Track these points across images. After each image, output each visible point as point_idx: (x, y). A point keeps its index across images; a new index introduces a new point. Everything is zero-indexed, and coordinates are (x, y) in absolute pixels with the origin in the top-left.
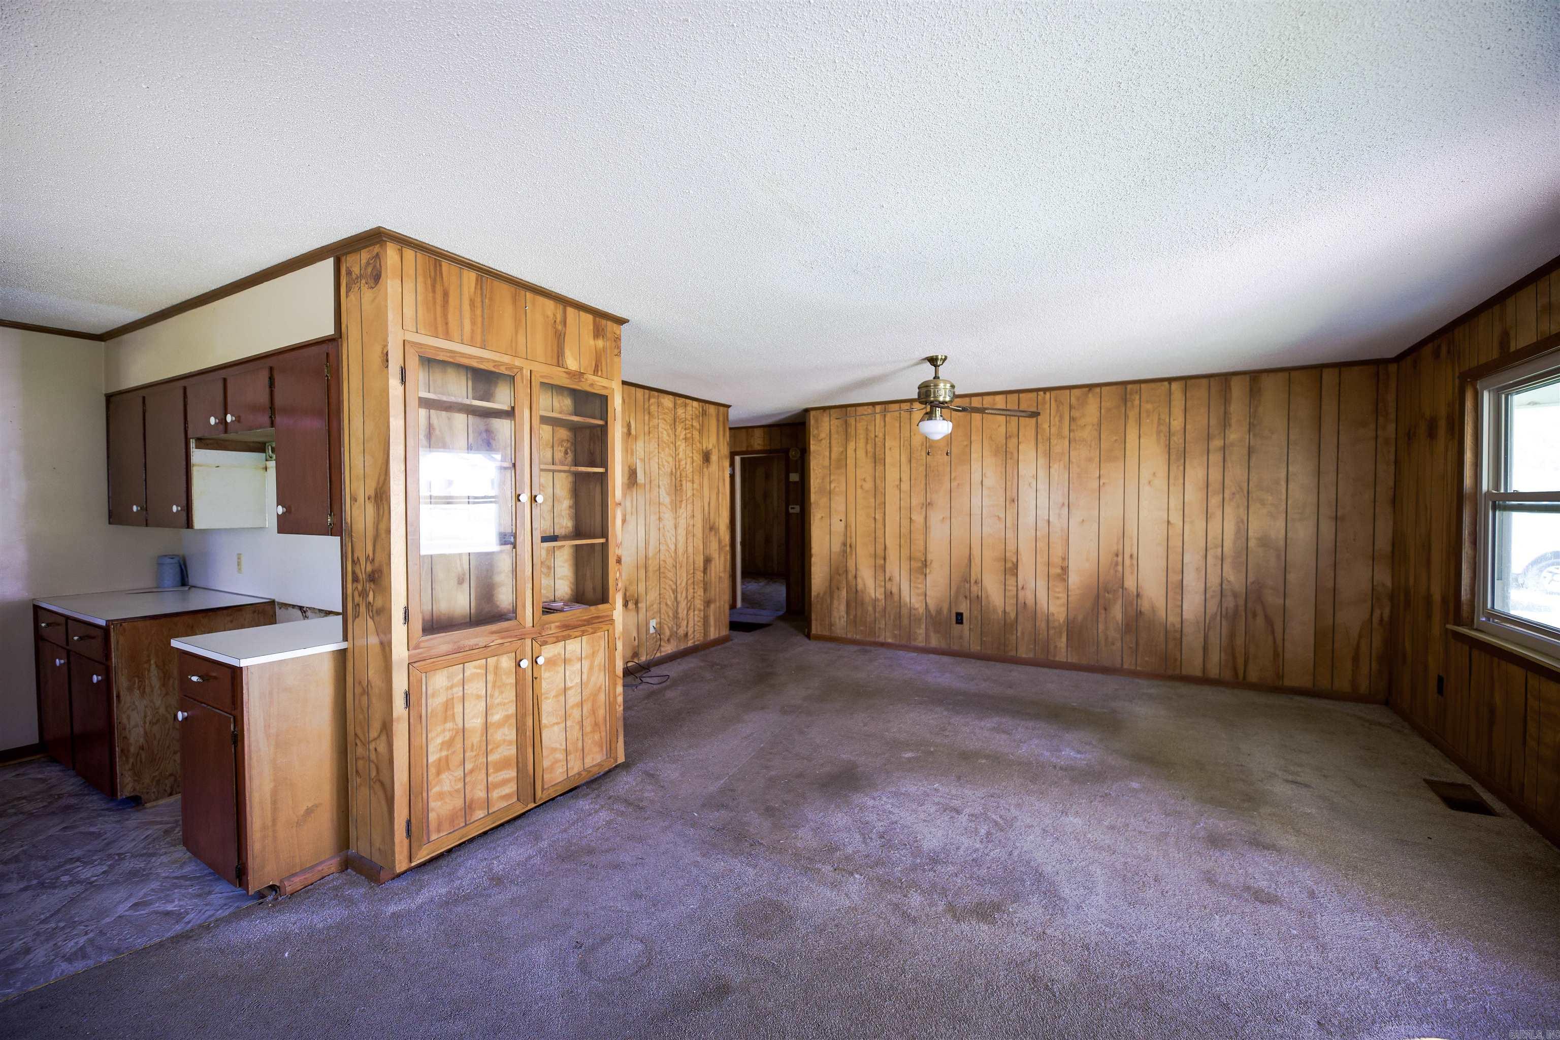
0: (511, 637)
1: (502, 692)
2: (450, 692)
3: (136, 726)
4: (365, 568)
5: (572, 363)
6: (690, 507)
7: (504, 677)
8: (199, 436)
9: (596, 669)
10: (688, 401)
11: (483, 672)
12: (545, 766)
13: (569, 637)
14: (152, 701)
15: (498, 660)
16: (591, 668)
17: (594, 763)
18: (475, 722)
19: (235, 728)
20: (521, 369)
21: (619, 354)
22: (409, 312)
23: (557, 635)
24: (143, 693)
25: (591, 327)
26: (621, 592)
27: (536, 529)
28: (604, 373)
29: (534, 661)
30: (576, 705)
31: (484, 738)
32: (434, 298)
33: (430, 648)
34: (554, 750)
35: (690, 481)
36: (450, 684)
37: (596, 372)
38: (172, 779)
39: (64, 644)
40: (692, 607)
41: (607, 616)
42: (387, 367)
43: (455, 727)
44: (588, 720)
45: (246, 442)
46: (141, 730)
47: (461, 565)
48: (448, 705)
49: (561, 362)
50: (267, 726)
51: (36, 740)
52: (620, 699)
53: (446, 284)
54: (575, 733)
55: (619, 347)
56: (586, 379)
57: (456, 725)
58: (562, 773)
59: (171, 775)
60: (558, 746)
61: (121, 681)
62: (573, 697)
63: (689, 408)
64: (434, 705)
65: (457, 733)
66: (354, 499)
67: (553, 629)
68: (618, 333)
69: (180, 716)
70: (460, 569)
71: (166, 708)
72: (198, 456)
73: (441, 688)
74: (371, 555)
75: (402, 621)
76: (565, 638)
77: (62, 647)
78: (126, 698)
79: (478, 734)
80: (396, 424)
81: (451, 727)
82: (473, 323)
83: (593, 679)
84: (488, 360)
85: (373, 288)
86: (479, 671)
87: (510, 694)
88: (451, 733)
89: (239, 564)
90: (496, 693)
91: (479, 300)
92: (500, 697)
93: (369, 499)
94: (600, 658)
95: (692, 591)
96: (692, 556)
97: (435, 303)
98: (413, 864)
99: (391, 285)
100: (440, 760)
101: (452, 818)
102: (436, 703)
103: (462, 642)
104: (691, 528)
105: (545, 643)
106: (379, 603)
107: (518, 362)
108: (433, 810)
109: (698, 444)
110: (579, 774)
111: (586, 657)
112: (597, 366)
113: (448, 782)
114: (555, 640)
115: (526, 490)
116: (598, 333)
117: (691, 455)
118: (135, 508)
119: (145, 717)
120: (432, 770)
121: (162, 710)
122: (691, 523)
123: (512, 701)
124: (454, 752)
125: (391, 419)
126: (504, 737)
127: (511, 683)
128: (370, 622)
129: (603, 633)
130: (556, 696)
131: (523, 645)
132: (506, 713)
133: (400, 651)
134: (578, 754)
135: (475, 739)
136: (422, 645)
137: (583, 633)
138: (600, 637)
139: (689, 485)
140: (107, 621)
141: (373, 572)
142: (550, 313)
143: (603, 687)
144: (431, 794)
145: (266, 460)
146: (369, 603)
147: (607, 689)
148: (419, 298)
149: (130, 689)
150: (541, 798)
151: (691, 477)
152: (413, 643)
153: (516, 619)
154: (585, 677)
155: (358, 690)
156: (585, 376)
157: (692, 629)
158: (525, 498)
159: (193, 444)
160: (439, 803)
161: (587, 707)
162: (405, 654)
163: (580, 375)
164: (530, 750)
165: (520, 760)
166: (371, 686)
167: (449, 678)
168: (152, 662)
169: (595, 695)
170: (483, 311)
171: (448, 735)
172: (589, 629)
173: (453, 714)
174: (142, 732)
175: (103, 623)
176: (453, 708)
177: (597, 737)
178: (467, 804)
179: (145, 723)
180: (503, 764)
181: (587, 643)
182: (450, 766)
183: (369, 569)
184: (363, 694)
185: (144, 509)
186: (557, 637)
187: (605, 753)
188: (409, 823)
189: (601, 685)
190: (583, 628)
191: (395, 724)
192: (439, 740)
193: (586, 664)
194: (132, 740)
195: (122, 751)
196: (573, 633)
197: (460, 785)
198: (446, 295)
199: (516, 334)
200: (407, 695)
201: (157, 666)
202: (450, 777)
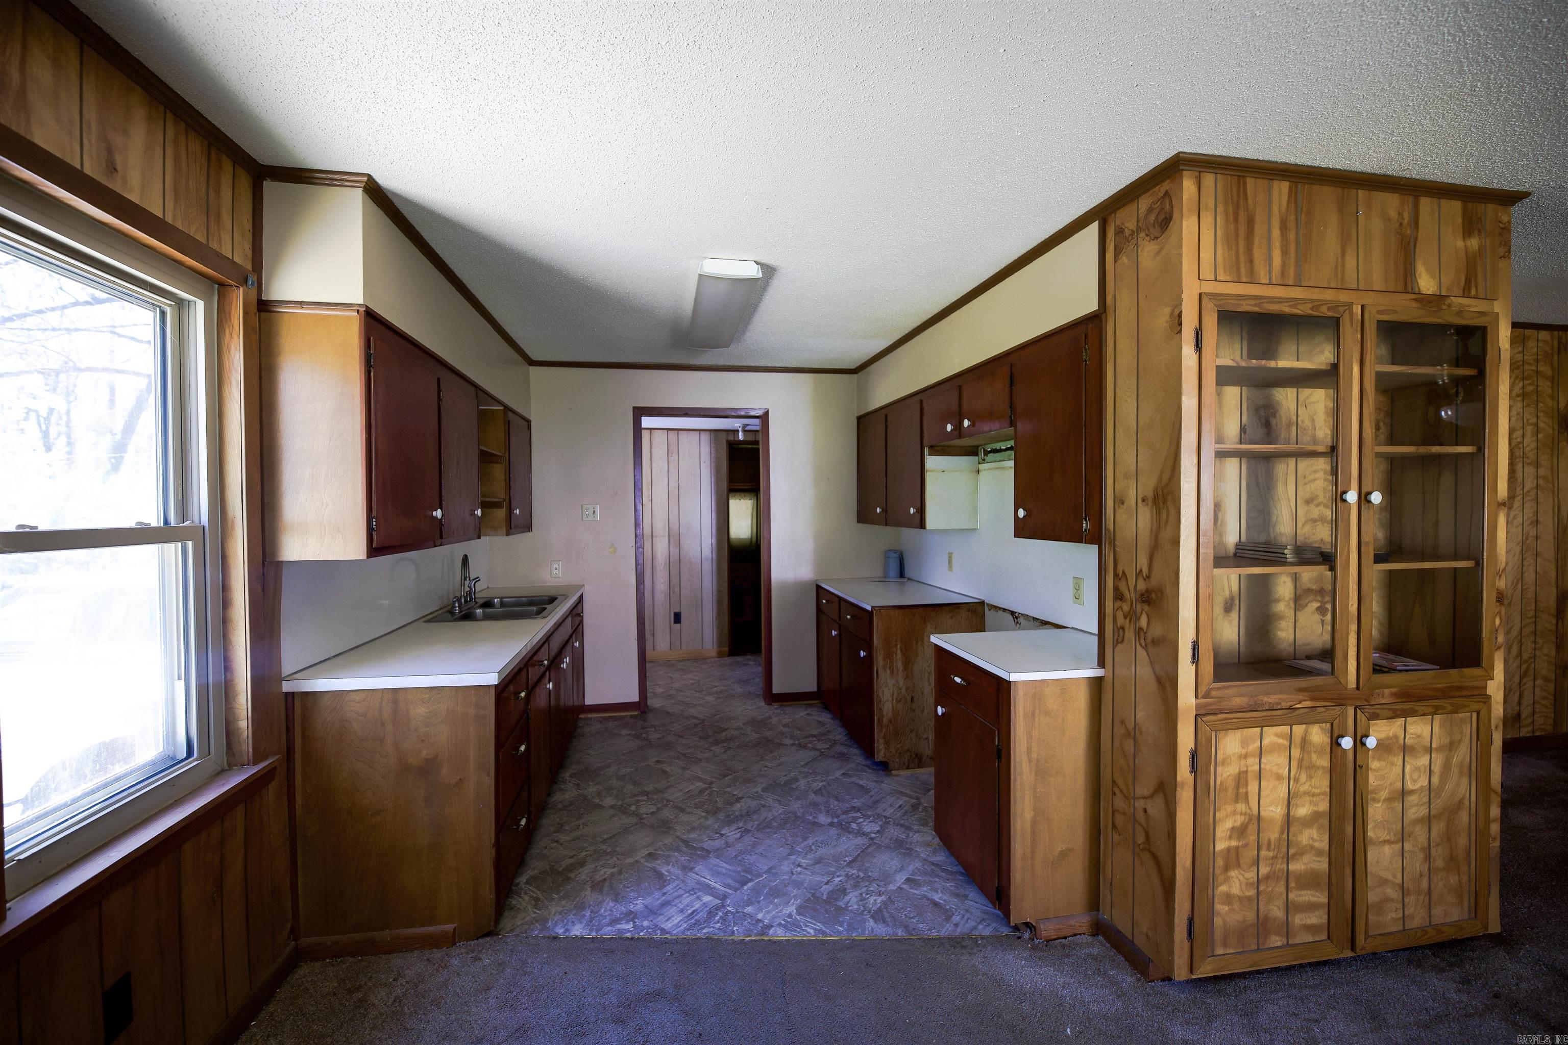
0: (1325, 699)
1: (1310, 777)
2: (1243, 762)
3: (888, 701)
4: (1134, 586)
5: (1426, 284)
6: (1529, 507)
7: (1314, 756)
8: (932, 443)
9: (1455, 770)
10: (1528, 332)
11: (1287, 743)
12: (1370, 902)
13: (1413, 713)
14: (897, 682)
15: (1306, 731)
16: (1446, 767)
17: (1448, 920)
18: (1274, 811)
19: (999, 742)
20: (1350, 305)
21: (1507, 255)
22: (1207, 255)
23: (1394, 707)
24: (892, 673)
25: (1459, 221)
26: (1502, 650)
27: (1367, 543)
28: (1481, 289)
29: (1359, 742)
30: (1420, 821)
31: (1285, 836)
32: (1237, 229)
33: (1221, 699)
34: (1384, 882)
35: (1530, 464)
36: (1244, 752)
37: (1466, 294)
38: (909, 754)
39: (836, 618)
40: (1531, 672)
41: (1477, 688)
42: (1180, 332)
43: (1248, 811)
44: (1440, 848)
45: (964, 447)
46: (891, 704)
47: (1230, 586)
48: (1241, 779)
49: (1409, 285)
50: (1029, 750)
51: (815, 689)
52: (1495, 828)
53: (1251, 206)
54: (1417, 865)
55: (1507, 244)
56: (1449, 305)
57: (1250, 808)
58: (1395, 920)
59: (908, 750)
60: (1390, 877)
61: (879, 660)
62: (1416, 809)
63: (1532, 344)
64: (1224, 775)
65: (1250, 820)
66: (1120, 501)
67: (1386, 696)
68: (1505, 219)
69: (940, 710)
70: (1227, 593)
71: (907, 689)
72: (932, 462)
73: (1234, 754)
74: (1145, 571)
75: (1190, 659)
76: (1405, 714)
77: (835, 621)
78: (882, 675)
79: (1277, 828)
80: (1189, 403)
81: (1244, 811)
82: (1285, 252)
83: (1449, 786)
84: (1304, 301)
85: (1157, 238)
86: (1281, 741)
87: (1322, 783)
88: (1243, 817)
89: (950, 562)
90: (1303, 777)
91: (1292, 217)
92: (1308, 783)
93: (1143, 500)
94: (1463, 754)
95: (1530, 645)
96: (1533, 588)
97: (1237, 236)
98: (1194, 977)
99: (1188, 225)
100: (1229, 850)
101: (1242, 932)
102: (1226, 773)
103: (1261, 697)
104: (1530, 541)
105: (1375, 717)
106: (1157, 630)
107: (1343, 297)
108: (1219, 914)
109: (1549, 402)
110: (1422, 929)
111: (1439, 749)
112: (1468, 281)
113: (1238, 884)
114: (1390, 713)
115: (1352, 486)
116: (1470, 227)
117: (1535, 420)
118: (878, 510)
119: (893, 694)
120: (1220, 862)
121: (903, 691)
122: (1533, 533)
123: (1324, 793)
124: (1246, 845)
125: (1184, 398)
126: (1311, 842)
127: (1323, 767)
128: (1141, 653)
129: (1469, 714)
130: (1389, 800)
131: (1344, 716)
132: (1315, 809)
133: (1187, 698)
134: (1422, 898)
135: (1273, 834)
136: (1214, 693)
137: (1436, 711)
138: (1463, 721)
139: (1530, 470)
140: (872, 607)
141: (1148, 591)
142: (1393, 214)
143: (1467, 803)
144: (1217, 892)
145: (979, 463)
146: (1141, 629)
147: (1473, 805)
148: (1219, 233)
149: (884, 667)
150: (1363, 948)
151: (1532, 455)
152: (1203, 690)
153: (1333, 672)
154: (1435, 780)
155: (1119, 730)
156: (1448, 301)
157: (1530, 709)
158: (1352, 497)
159: (926, 450)
160: (1227, 908)
161: (1438, 828)
162: (1192, 701)
163: (1439, 299)
164: (1348, 871)
165: (1334, 881)
166: (1141, 732)
167: (1244, 742)
168: (899, 647)
169: (1453, 810)
170: (1297, 234)
171: (1239, 820)
172: (1446, 703)
173: (1247, 793)
174: (891, 708)
175: (869, 608)
176: (1247, 786)
177: (1453, 879)
178: (1260, 921)
179: (893, 699)
180: (1308, 880)
181: (1440, 726)
182: (1241, 862)
183: (1142, 586)
184: (1128, 734)
185: (885, 511)
186: (1394, 710)
187: (1466, 908)
188: (1191, 921)
189: (1463, 798)
190: (1436, 702)
191: (1178, 789)
192: (1229, 824)
193: (1438, 760)
194: (885, 713)
195: (879, 720)
196: (1420, 707)
197: (1252, 892)
198: (1251, 222)
199: (1343, 255)
200: (1194, 755)
201: (901, 651)
202: (1241, 877)
